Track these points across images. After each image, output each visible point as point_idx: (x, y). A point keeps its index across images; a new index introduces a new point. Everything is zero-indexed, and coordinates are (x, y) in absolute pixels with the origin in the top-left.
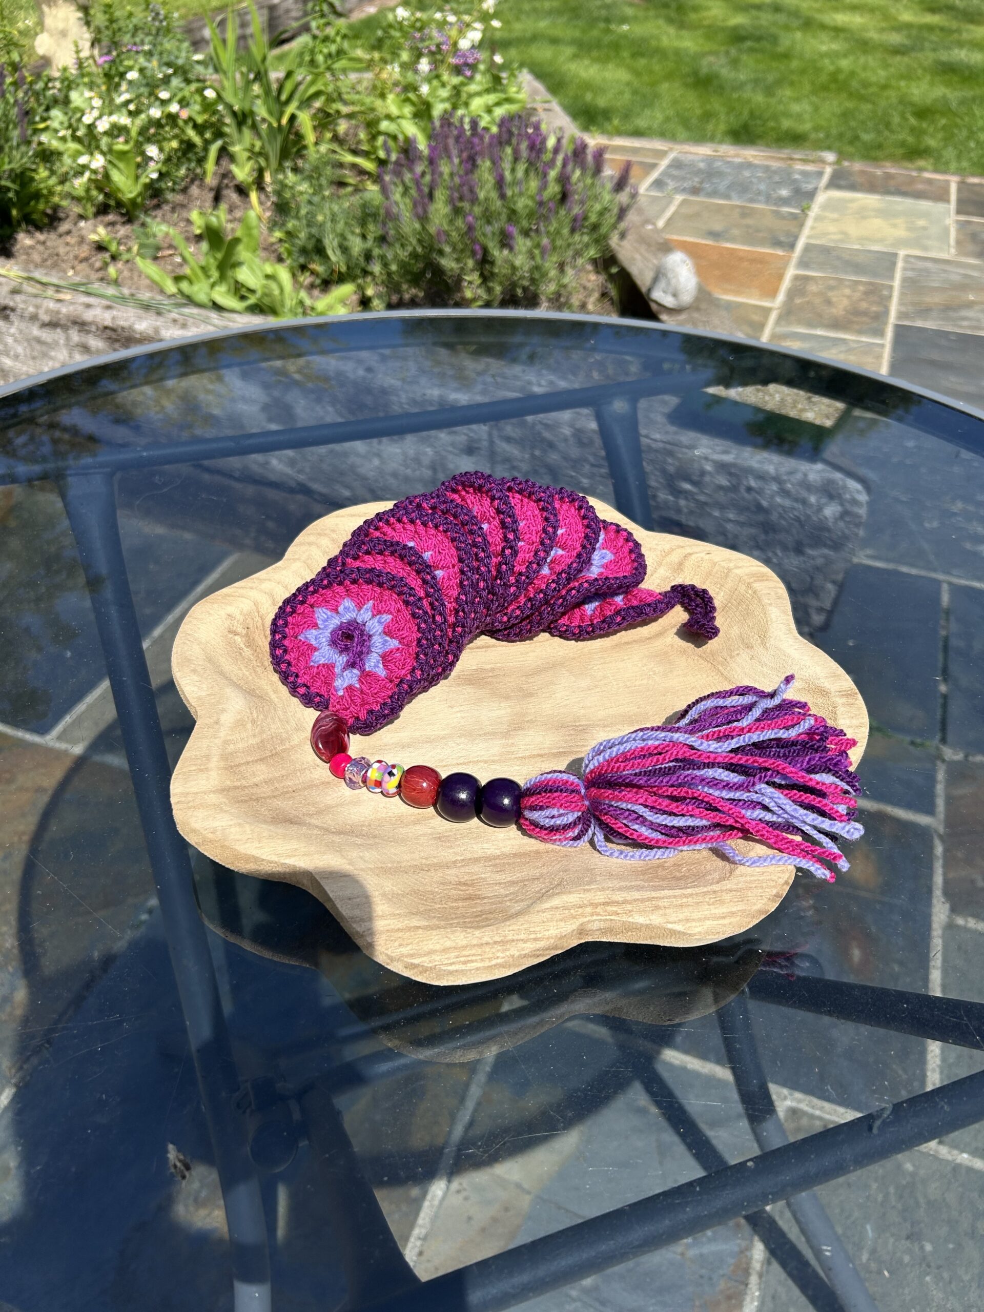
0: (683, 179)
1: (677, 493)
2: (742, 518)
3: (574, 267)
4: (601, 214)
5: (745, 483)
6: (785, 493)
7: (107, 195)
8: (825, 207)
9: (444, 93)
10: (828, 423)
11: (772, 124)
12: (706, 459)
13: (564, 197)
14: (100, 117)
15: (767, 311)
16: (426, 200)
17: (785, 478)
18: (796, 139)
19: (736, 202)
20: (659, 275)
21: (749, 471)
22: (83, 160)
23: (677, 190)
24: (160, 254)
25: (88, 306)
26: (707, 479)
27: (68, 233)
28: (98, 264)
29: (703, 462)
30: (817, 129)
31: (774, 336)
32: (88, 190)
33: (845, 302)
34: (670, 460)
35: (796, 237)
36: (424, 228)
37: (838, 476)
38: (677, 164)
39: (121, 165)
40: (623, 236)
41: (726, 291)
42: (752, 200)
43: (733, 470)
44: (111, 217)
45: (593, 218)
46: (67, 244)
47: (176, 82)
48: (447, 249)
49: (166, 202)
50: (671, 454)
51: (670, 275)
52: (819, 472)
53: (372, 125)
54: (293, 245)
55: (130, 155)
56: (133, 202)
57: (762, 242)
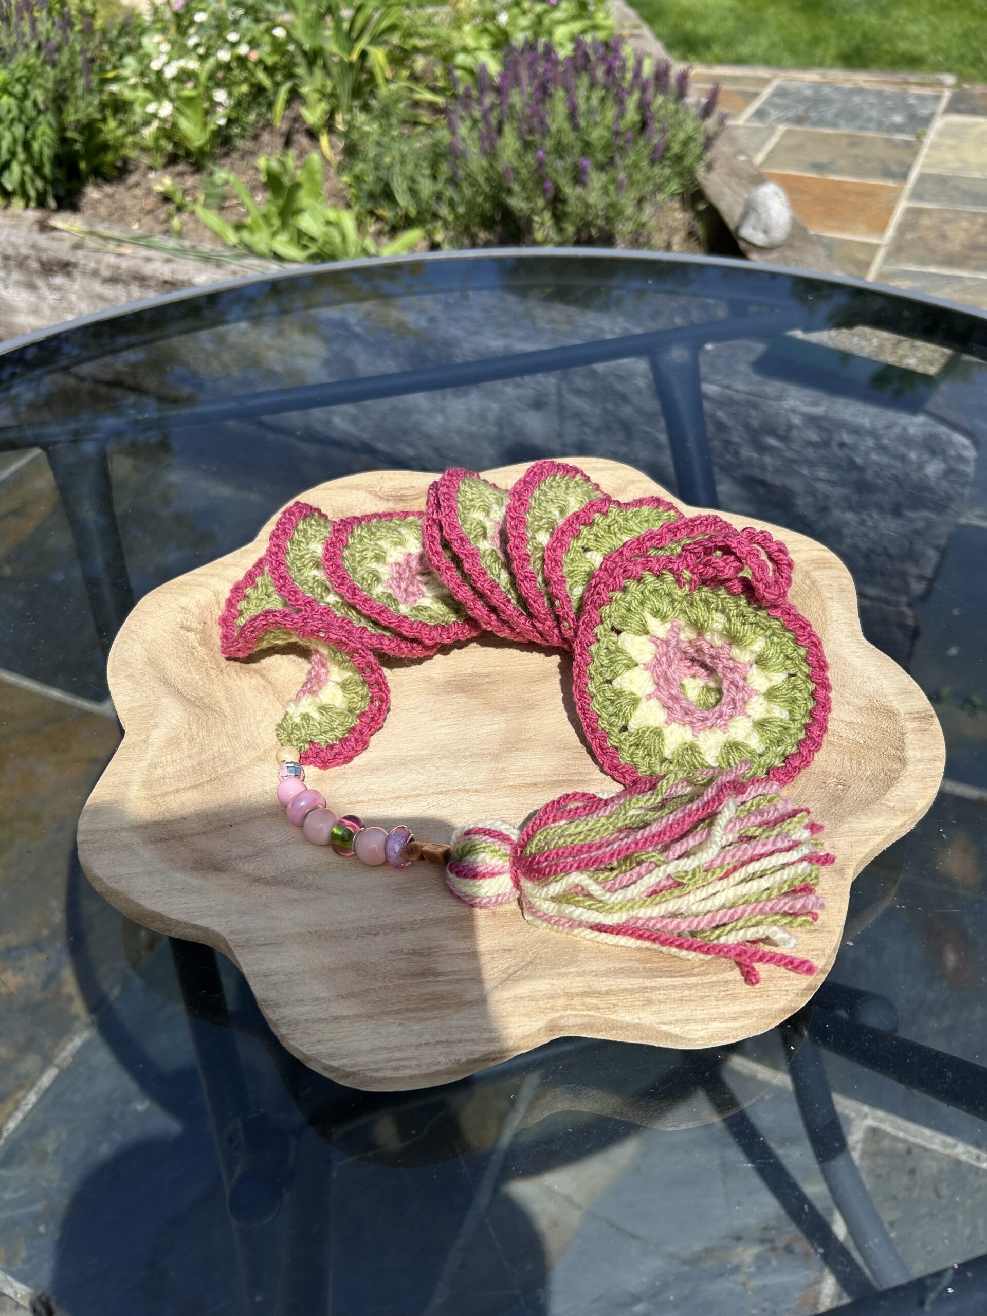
0: (787, 107)
1: (763, 449)
2: (834, 477)
3: (655, 204)
4: (685, 143)
5: (837, 437)
6: (882, 449)
7: (176, 144)
8: (941, 134)
9: (524, 22)
10: (932, 370)
11: (886, 47)
12: (794, 411)
13: (643, 126)
14: (168, 63)
15: (874, 248)
16: (494, 135)
17: (882, 432)
18: (913, 62)
19: (845, 130)
20: (749, 209)
21: (842, 425)
22: (151, 108)
23: (780, 120)
24: (227, 204)
25: (148, 260)
26: (795, 434)
27: (137, 185)
28: (163, 216)
29: (791, 415)
30: (936, 50)
31: (882, 276)
32: (157, 139)
33: (962, 236)
34: (753, 413)
35: (909, 167)
36: (492, 166)
37: (942, 430)
38: (781, 92)
39: (189, 112)
40: (710, 167)
41: (830, 228)
42: (862, 128)
43: (824, 424)
44: (181, 167)
45: (676, 148)
46: (135, 197)
47: (245, 23)
48: (516, 187)
49: (235, 149)
50: (755, 406)
51: (761, 210)
52: (920, 425)
53: (447, 59)
54: (361, 190)
55: (198, 101)
56: (201, 150)
57: (871, 173)
